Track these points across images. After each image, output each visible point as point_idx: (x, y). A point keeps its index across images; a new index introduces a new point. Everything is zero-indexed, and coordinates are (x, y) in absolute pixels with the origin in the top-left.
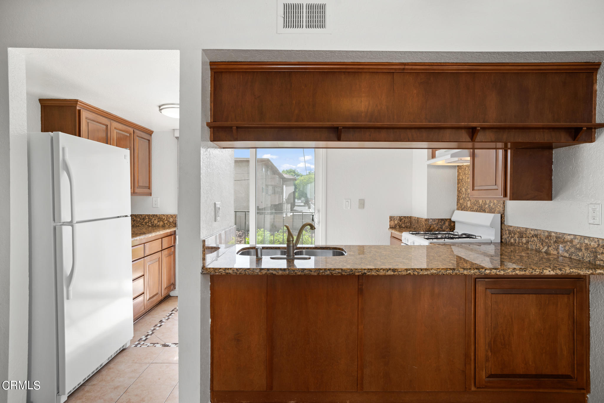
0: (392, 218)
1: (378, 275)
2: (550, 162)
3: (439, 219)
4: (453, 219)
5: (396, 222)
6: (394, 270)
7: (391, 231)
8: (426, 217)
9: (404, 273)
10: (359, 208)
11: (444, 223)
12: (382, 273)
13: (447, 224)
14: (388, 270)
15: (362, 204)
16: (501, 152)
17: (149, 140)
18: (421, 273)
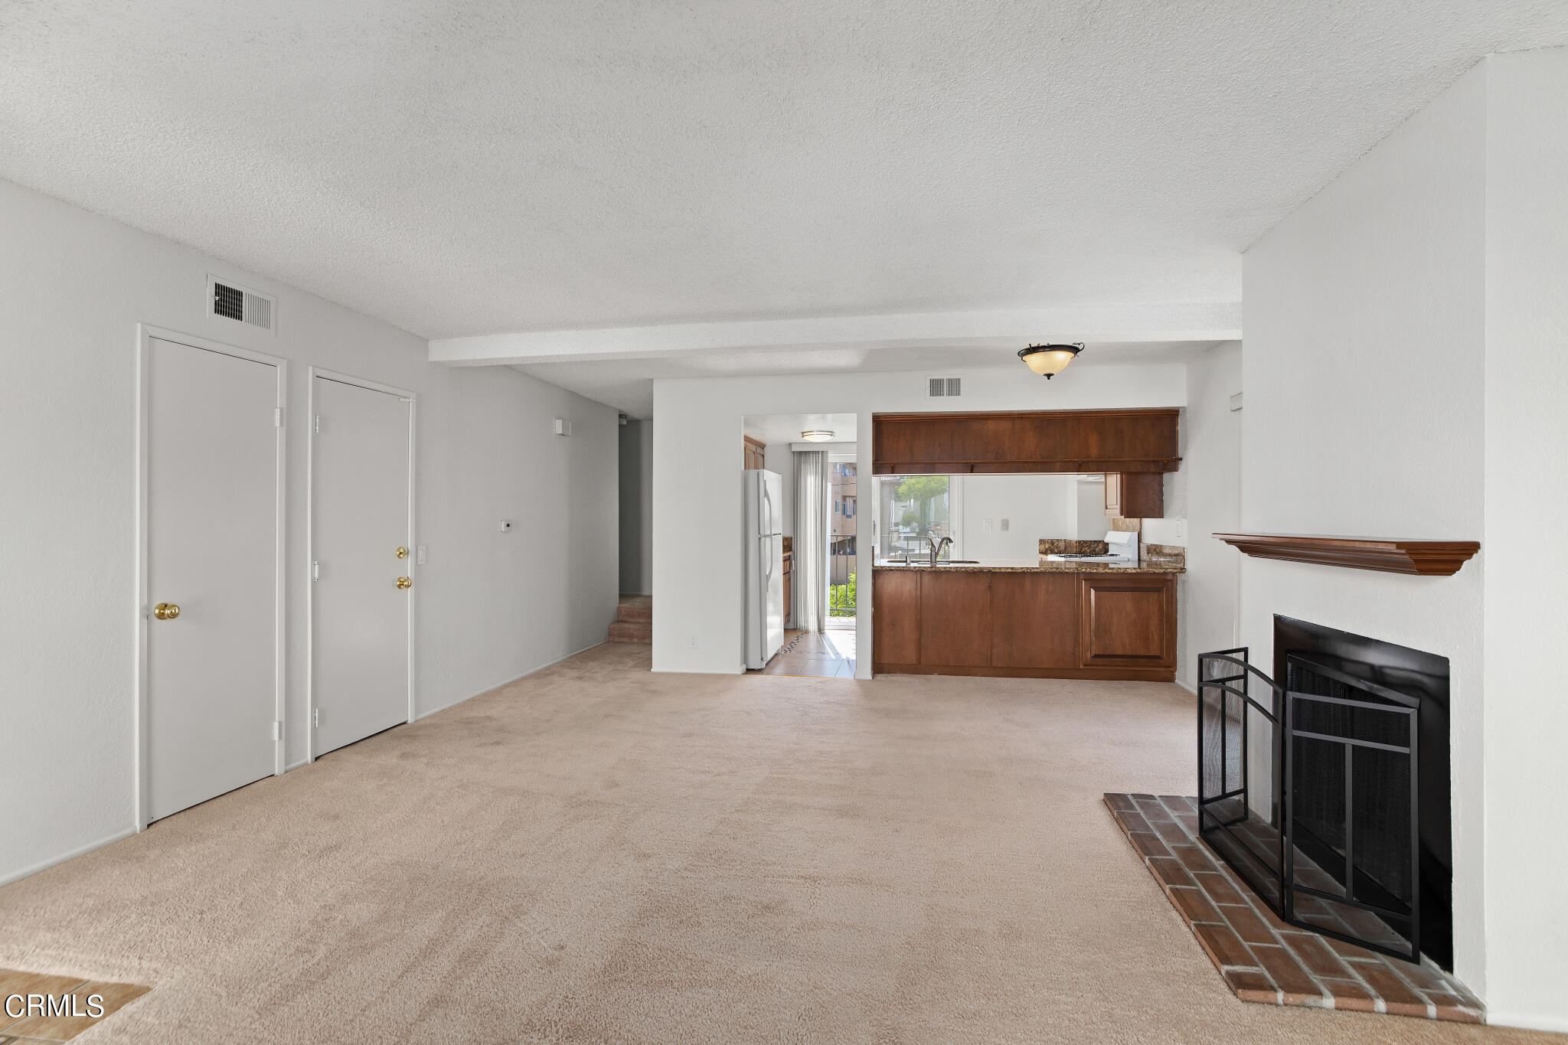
0: (1042, 542)
1: (1001, 572)
2: (1161, 485)
3: (1091, 541)
4: (1106, 541)
5: (1047, 546)
6: (1012, 568)
7: (1041, 556)
8: (1076, 539)
9: (1020, 571)
10: (1003, 529)
11: (1098, 546)
12: (1003, 571)
13: (1101, 546)
14: (1008, 568)
15: (1005, 525)
16: (1119, 476)
17: (763, 456)
18: (1033, 571)
